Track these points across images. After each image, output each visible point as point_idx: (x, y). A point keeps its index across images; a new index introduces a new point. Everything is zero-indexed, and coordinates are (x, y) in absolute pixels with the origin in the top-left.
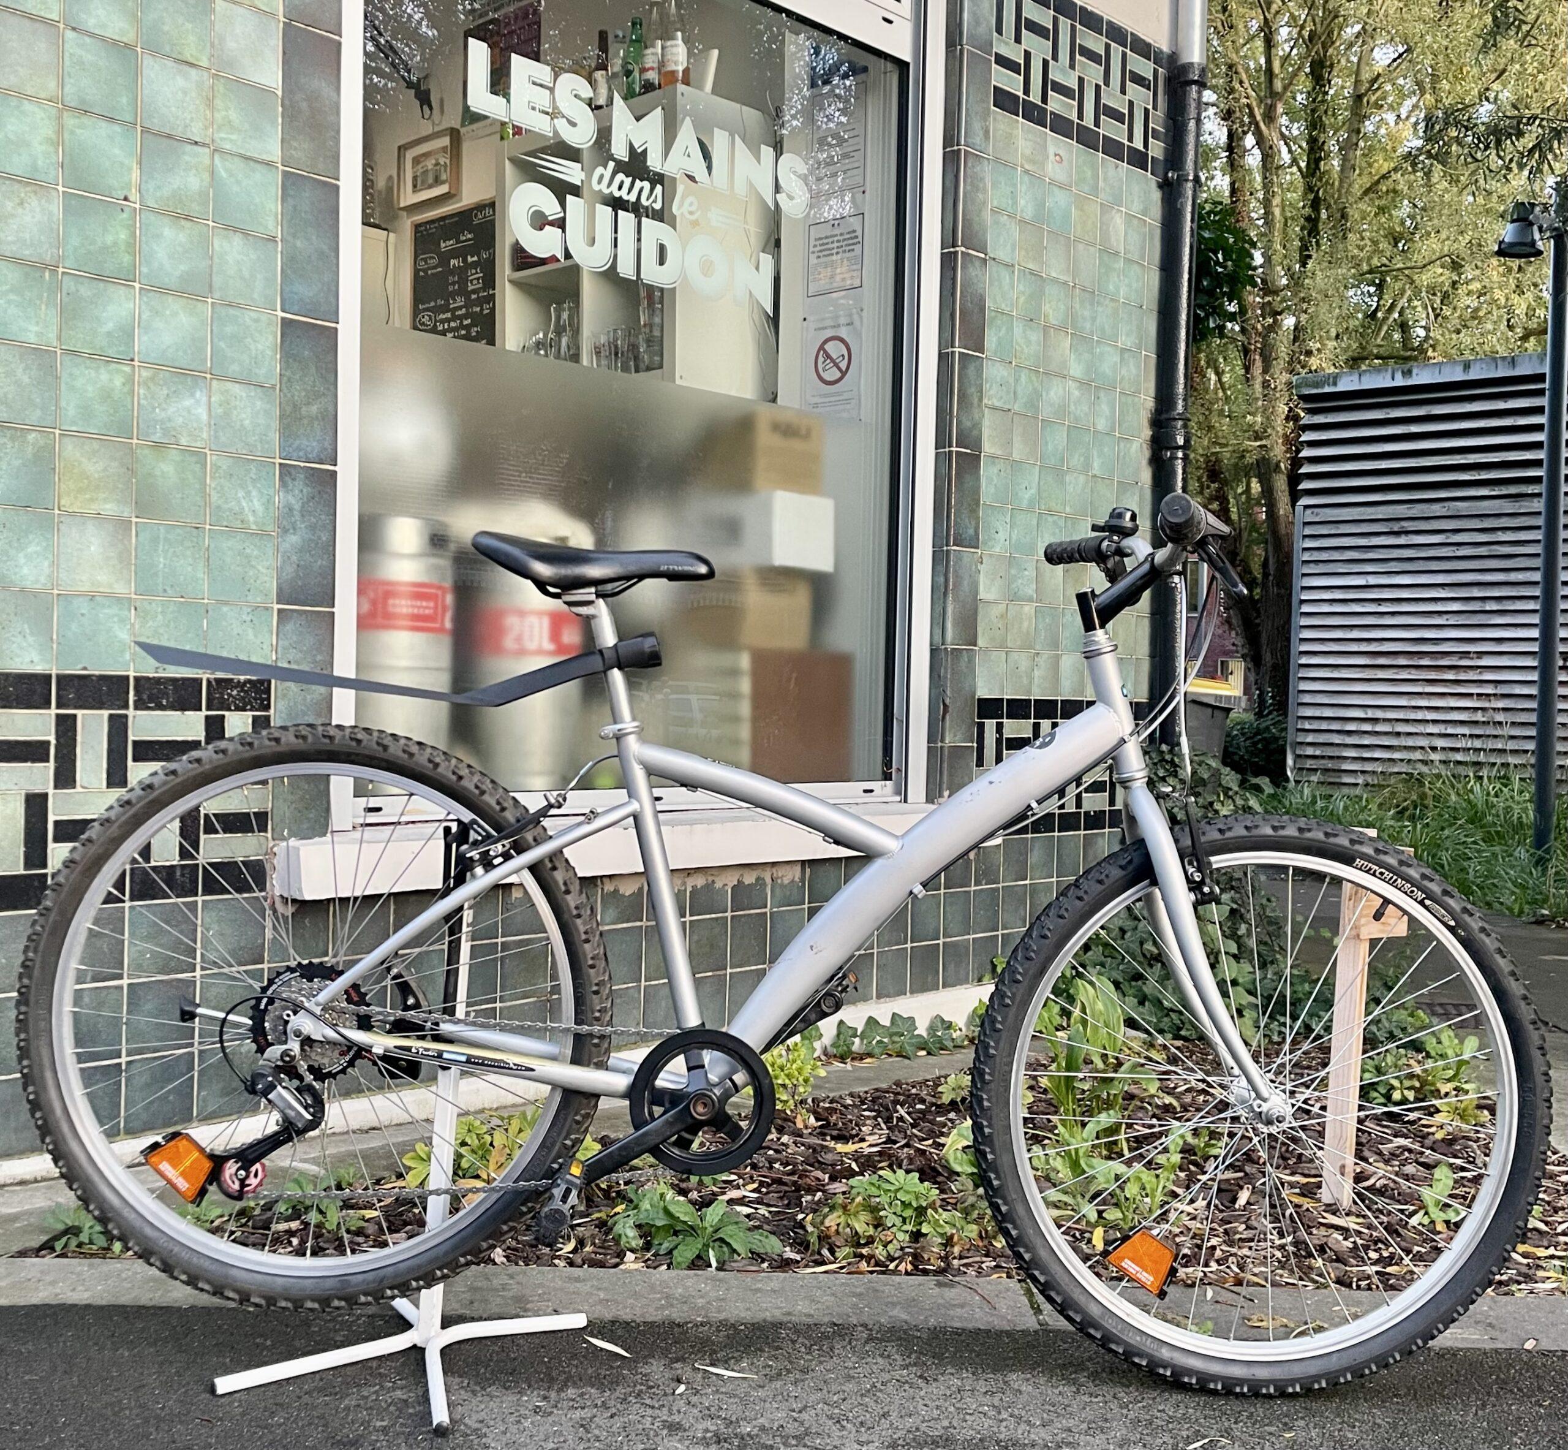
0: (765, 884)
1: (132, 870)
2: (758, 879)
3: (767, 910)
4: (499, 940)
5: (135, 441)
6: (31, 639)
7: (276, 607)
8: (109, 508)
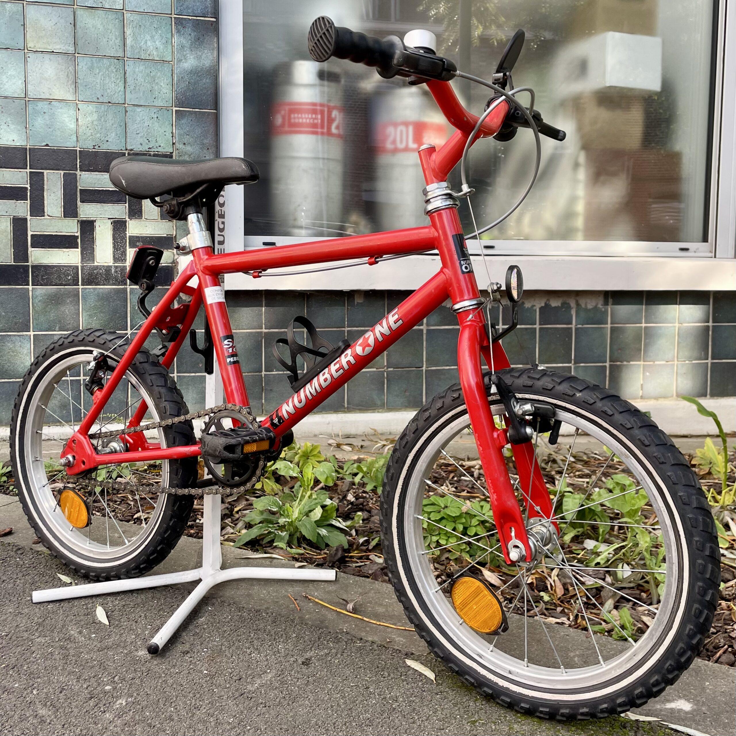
0: (569, 308)
1: (82, 267)
2: (563, 304)
3: (573, 326)
4: (347, 329)
5: (75, 7)
6: (12, 127)
7: (175, 109)
8: (58, 47)
